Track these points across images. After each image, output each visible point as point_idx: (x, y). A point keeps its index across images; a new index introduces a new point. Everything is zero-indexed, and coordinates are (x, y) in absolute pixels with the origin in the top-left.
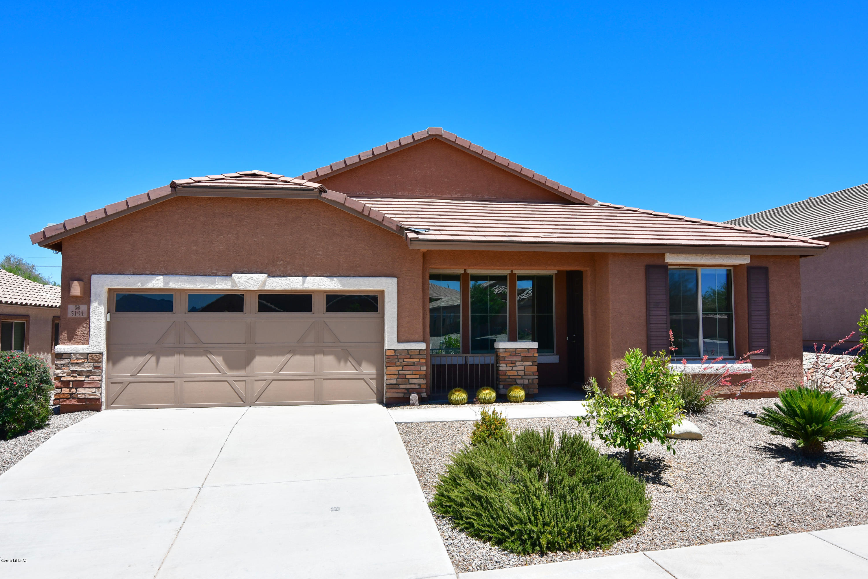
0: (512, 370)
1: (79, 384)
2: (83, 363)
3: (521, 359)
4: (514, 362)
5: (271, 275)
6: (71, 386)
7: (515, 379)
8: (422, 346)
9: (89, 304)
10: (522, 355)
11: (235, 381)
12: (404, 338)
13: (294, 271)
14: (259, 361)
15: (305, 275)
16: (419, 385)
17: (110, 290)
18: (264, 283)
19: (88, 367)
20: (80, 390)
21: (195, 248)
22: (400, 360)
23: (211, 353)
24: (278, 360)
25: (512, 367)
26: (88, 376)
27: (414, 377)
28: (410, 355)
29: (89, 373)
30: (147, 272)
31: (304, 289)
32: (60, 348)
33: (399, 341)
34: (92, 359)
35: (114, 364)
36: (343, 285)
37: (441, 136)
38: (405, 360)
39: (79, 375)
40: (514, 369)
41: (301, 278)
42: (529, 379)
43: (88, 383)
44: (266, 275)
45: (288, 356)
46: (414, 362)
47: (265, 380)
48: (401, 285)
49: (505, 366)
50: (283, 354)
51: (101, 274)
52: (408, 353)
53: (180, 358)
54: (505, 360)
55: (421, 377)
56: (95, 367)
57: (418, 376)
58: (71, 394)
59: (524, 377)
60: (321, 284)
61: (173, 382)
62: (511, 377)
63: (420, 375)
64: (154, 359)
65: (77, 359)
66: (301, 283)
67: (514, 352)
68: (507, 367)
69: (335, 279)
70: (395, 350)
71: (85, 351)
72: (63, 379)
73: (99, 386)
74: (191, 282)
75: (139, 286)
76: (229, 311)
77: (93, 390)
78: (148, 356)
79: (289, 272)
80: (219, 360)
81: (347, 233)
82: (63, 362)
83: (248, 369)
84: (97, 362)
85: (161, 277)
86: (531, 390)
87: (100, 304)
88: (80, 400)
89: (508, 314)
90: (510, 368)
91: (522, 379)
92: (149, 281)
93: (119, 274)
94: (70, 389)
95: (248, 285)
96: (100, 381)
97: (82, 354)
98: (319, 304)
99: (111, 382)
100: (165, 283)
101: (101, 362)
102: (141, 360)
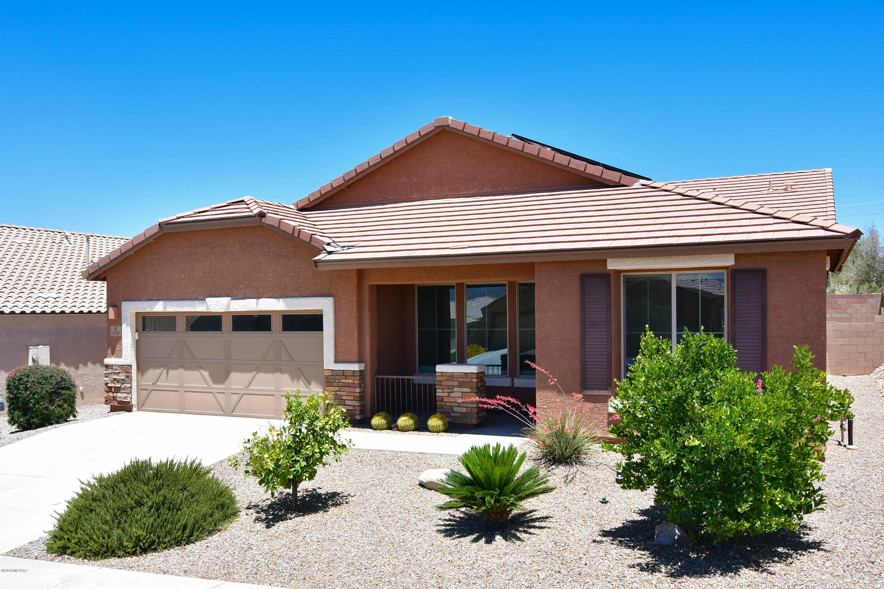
0: (448, 396)
1: (118, 390)
2: (119, 373)
3: (457, 384)
4: (451, 388)
5: (235, 298)
6: (113, 391)
7: (452, 406)
8: (356, 367)
9: (121, 325)
10: (460, 380)
11: (218, 393)
12: (341, 358)
13: (252, 293)
14: (234, 376)
15: (258, 298)
16: (354, 406)
17: (137, 314)
18: (229, 305)
19: (122, 376)
20: (119, 395)
21: (183, 276)
22: (337, 381)
23: (201, 368)
24: (248, 376)
25: (449, 393)
26: (123, 384)
27: (349, 398)
28: (346, 376)
29: (123, 381)
30: (155, 298)
31: (258, 310)
32: (108, 361)
33: (336, 362)
34: (125, 370)
35: (142, 374)
36: (287, 306)
37: (448, 126)
38: (342, 381)
39: (118, 382)
40: (451, 395)
41: (255, 300)
42: (467, 407)
43: (123, 389)
44: (229, 298)
45: (254, 373)
46: (349, 383)
47: (238, 394)
48: (338, 304)
49: (441, 391)
50: (251, 371)
51: (128, 301)
52: (344, 374)
53: (181, 371)
54: (441, 385)
55: (355, 398)
56: (127, 377)
57: (352, 398)
58: (114, 397)
59: (461, 405)
60: (270, 305)
61: (178, 391)
62: (448, 404)
63: (354, 397)
64: (165, 371)
65: (116, 370)
66: (255, 305)
67: (451, 376)
68: (443, 392)
69: (281, 300)
70: (333, 370)
71: (120, 364)
72: (109, 385)
73: (129, 392)
74: (180, 306)
75: (148, 310)
76: (212, 330)
77: (126, 395)
78: (162, 369)
79: (248, 294)
80: (206, 374)
81: (292, 254)
82: (109, 372)
83: (227, 382)
84: (127, 372)
85: (161, 302)
86: (469, 419)
87: (127, 326)
88: (119, 402)
89: (508, 329)
90: (447, 394)
91: (459, 406)
92: (155, 306)
93: (138, 300)
94: (113, 393)
95: (217, 307)
96: (130, 388)
97: (118, 366)
98: (277, 323)
99: (140, 390)
100: (165, 307)
101: (131, 373)
102: (158, 371)
